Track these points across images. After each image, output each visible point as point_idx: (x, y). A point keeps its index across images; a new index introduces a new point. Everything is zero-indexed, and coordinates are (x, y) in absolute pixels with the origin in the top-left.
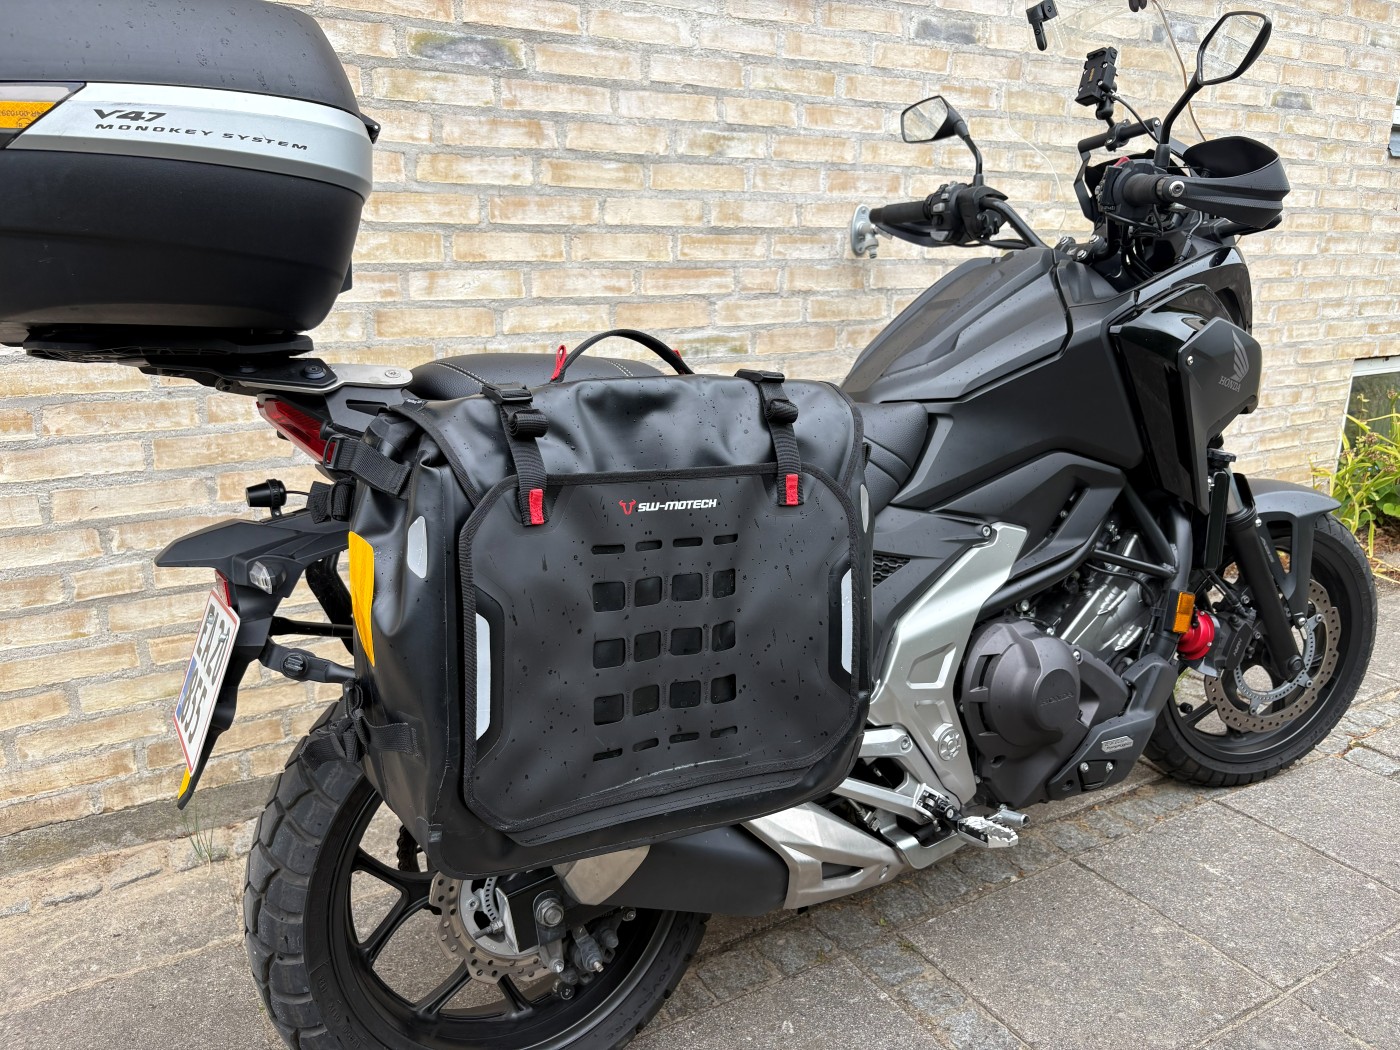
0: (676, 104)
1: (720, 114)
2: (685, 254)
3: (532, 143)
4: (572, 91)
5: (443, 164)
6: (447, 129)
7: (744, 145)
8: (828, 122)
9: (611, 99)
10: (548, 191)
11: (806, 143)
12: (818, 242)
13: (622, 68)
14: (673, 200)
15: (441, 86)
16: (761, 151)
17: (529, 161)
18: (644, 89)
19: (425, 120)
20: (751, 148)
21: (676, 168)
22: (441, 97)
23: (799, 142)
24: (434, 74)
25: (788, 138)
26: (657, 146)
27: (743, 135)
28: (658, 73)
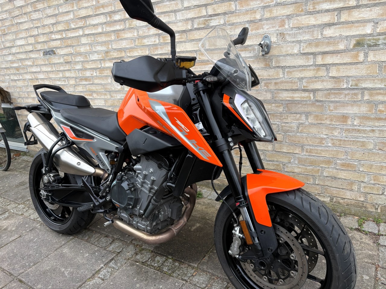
0: (192, 13)
1: (207, 13)
2: (200, 58)
4: (165, 16)
5: (140, 41)
6: (140, 32)
7: (216, 21)
8: (248, 5)
9: (175, 15)
10: (162, 44)
11: (239, 15)
12: (249, 50)
13: (176, 6)
14: (195, 42)
16: (222, 22)
17: (157, 37)
18: (183, 10)
19: (136, 31)
20: (218, 21)
21: (195, 32)
22: (138, 25)
23: (236, 16)
25: (232, 15)
26: (188, 27)
27: (215, 17)
28: (186, 4)
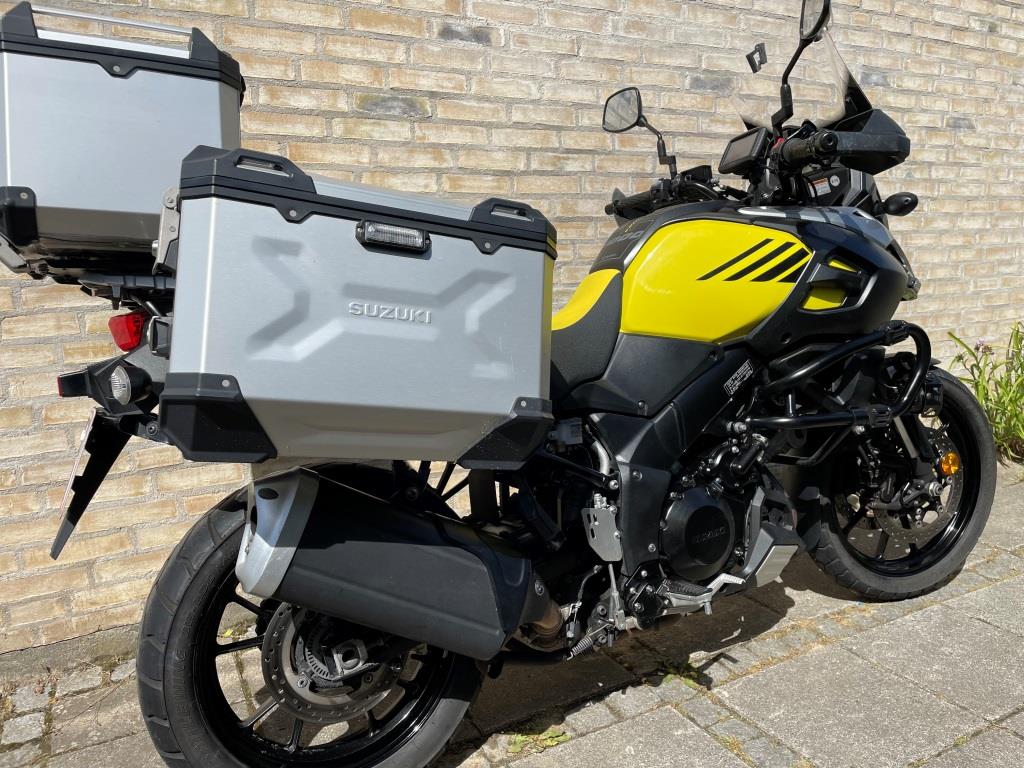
0: (529, 137)
1: (560, 142)
3: (436, 164)
4: (461, 130)
5: (378, 179)
6: (380, 156)
7: (577, 163)
8: (633, 145)
9: (487, 134)
10: (447, 195)
11: (618, 160)
13: (494, 114)
15: (376, 129)
16: (588, 167)
18: (508, 127)
19: (366, 150)
20: (581, 164)
21: (531, 179)
22: (376, 136)
23: (613, 160)
24: (372, 121)
25: (606, 157)
26: (519, 165)
27: (576, 156)
28: (517, 117)
